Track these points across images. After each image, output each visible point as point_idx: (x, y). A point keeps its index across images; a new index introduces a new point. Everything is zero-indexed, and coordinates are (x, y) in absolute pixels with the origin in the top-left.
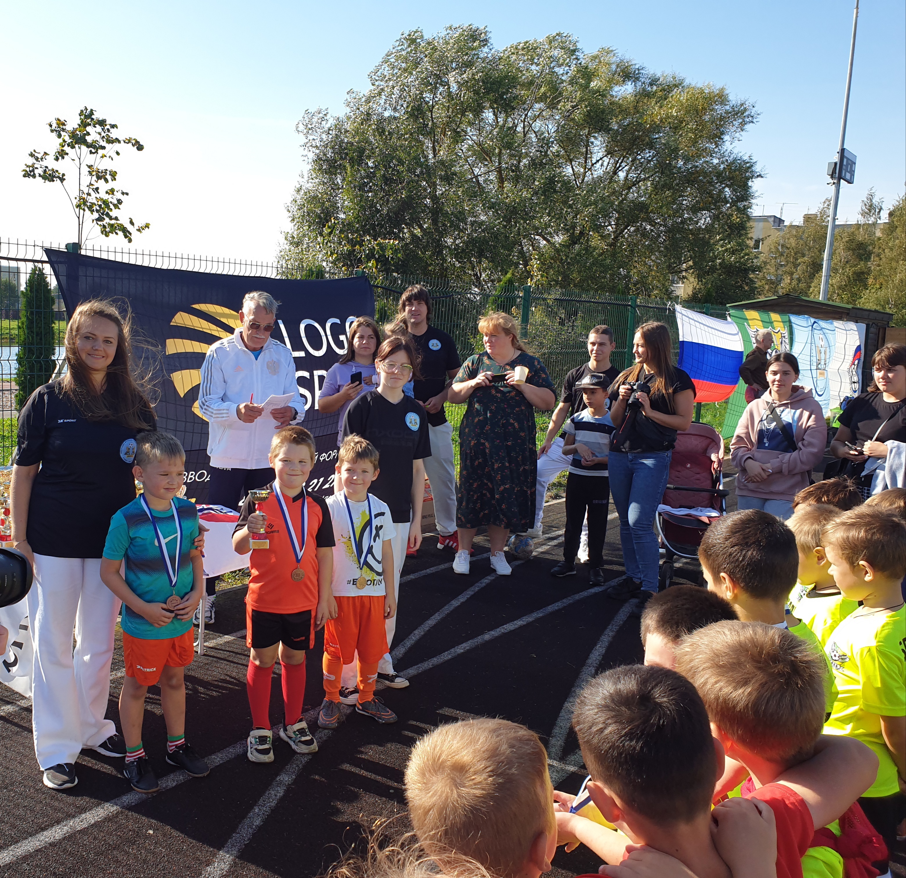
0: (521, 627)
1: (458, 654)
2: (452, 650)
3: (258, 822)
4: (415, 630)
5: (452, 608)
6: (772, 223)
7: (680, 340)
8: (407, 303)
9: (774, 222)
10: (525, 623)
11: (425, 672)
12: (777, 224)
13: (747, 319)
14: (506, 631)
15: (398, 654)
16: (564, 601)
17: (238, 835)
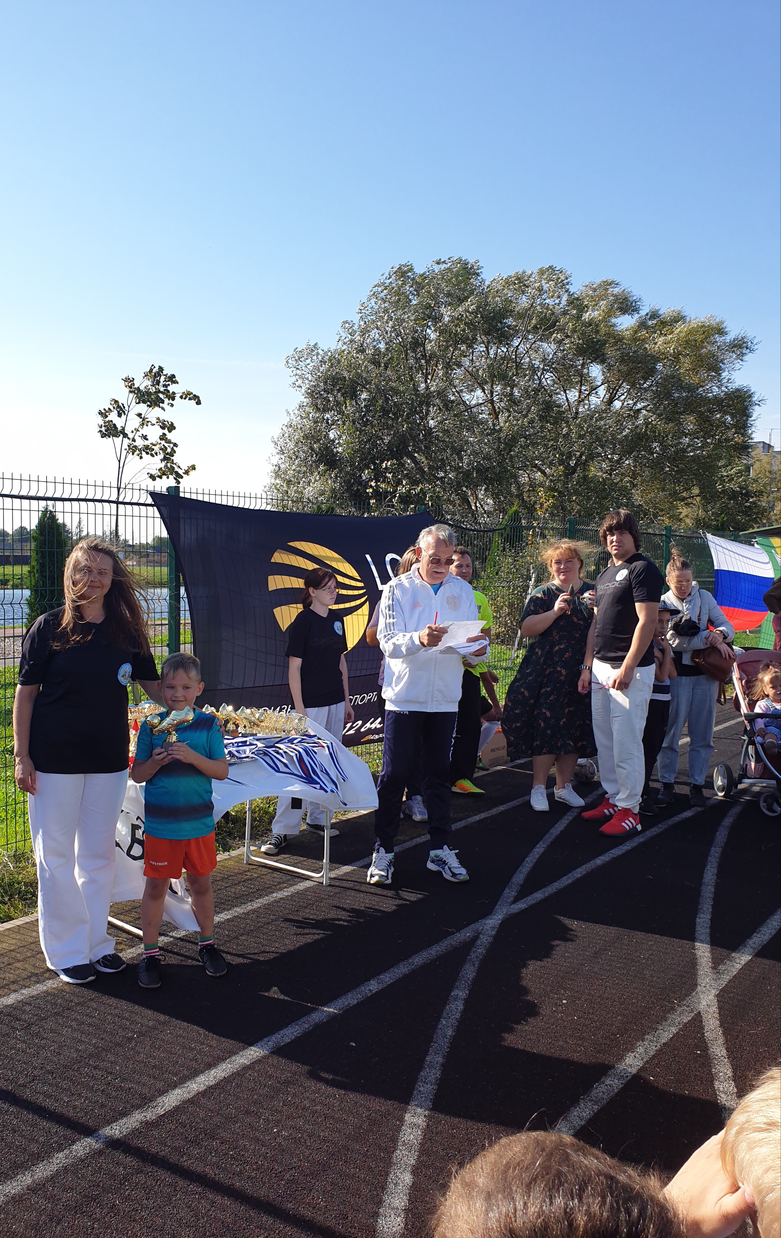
0: (627, 852)
1: (577, 879)
2: (570, 875)
3: (450, 1032)
4: (526, 857)
5: (553, 837)
6: (762, 449)
7: (716, 568)
8: (608, 533)
9: (764, 447)
10: (629, 848)
11: (551, 896)
12: (766, 450)
13: (774, 547)
14: (615, 856)
15: (518, 880)
16: (660, 826)
17: (436, 1045)
